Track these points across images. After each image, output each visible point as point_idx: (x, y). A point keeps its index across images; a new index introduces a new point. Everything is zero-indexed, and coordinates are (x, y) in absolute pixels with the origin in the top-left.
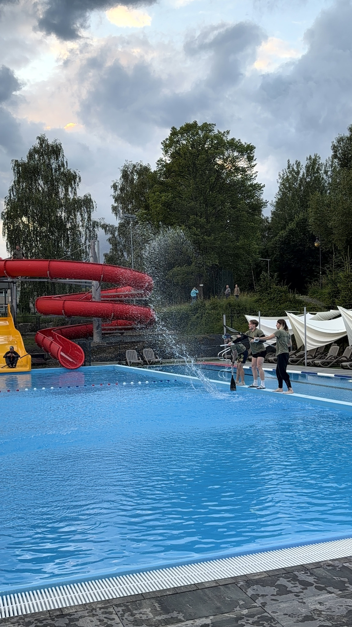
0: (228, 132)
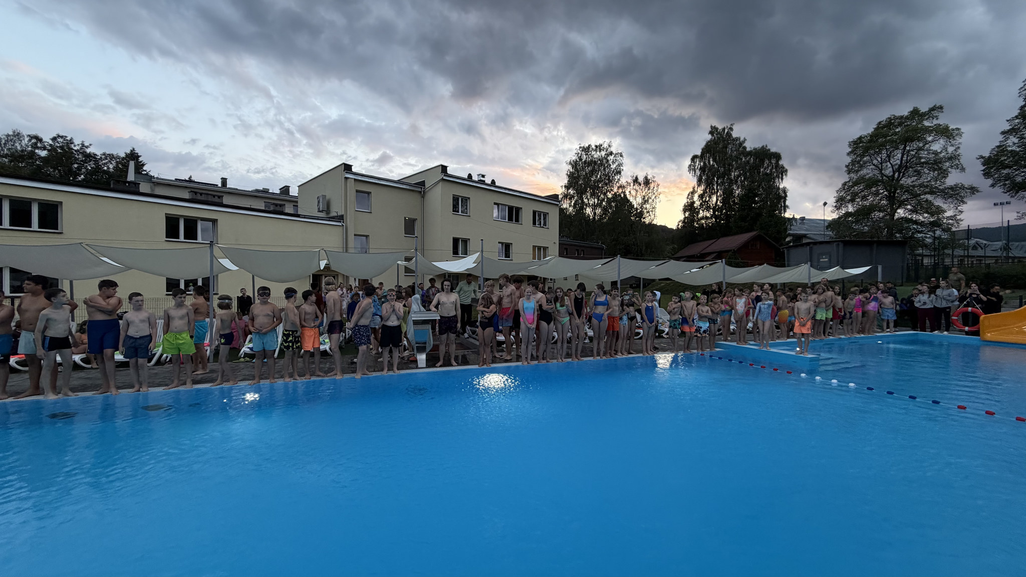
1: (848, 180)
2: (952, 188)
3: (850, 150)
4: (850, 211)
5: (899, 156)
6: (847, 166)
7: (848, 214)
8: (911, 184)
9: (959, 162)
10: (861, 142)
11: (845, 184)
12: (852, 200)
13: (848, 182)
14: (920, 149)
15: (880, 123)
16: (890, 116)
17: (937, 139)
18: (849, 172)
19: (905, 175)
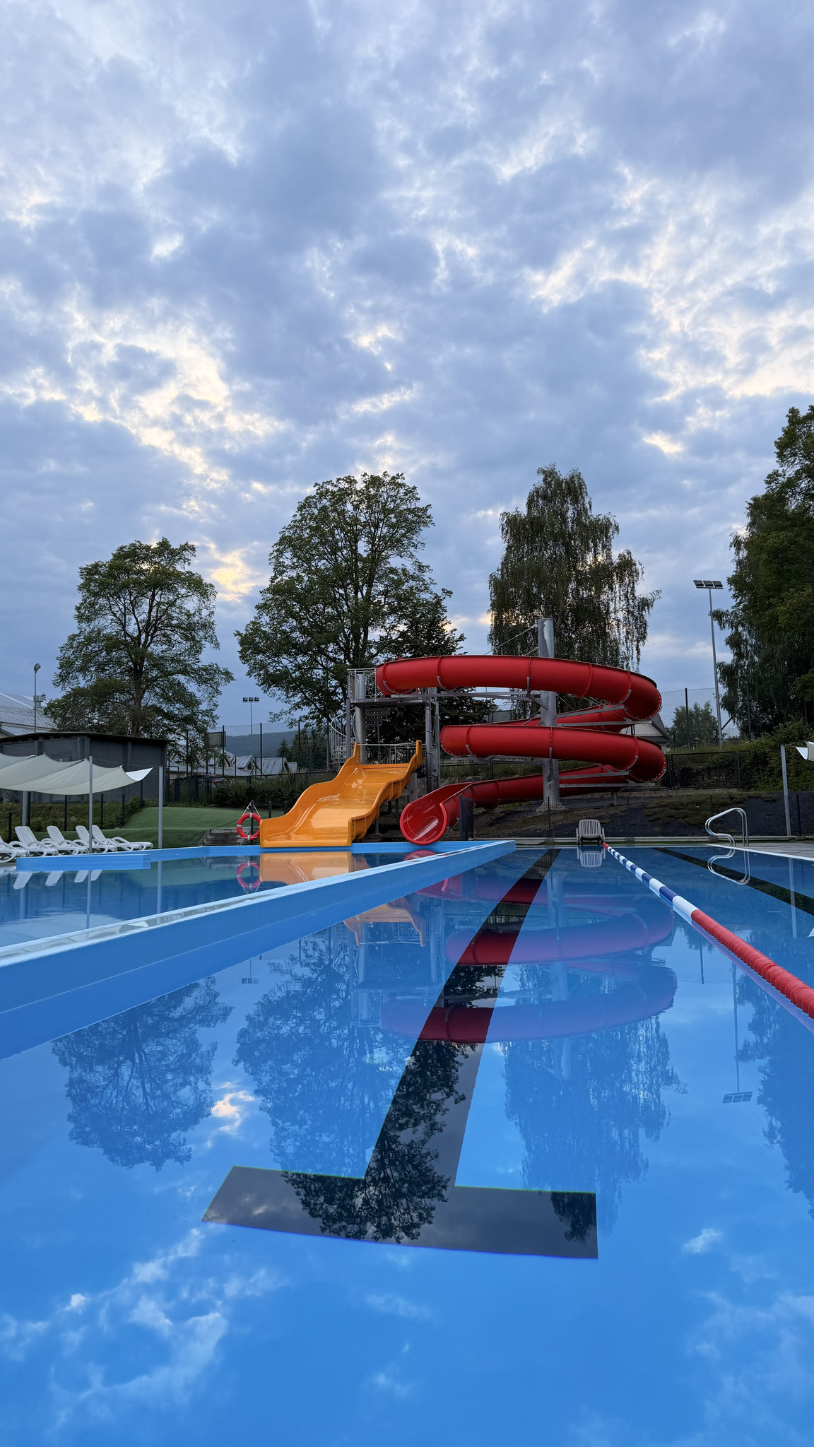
1: (77, 632)
2: (205, 669)
3: (82, 581)
4: (81, 686)
5: (146, 608)
6: (78, 609)
7: (78, 693)
8: (161, 655)
9: (214, 633)
10: (97, 573)
11: (72, 638)
12: (83, 669)
13: (77, 635)
14: (172, 604)
15: (122, 548)
16: (134, 542)
17: (190, 594)
18: (80, 618)
19: (154, 639)
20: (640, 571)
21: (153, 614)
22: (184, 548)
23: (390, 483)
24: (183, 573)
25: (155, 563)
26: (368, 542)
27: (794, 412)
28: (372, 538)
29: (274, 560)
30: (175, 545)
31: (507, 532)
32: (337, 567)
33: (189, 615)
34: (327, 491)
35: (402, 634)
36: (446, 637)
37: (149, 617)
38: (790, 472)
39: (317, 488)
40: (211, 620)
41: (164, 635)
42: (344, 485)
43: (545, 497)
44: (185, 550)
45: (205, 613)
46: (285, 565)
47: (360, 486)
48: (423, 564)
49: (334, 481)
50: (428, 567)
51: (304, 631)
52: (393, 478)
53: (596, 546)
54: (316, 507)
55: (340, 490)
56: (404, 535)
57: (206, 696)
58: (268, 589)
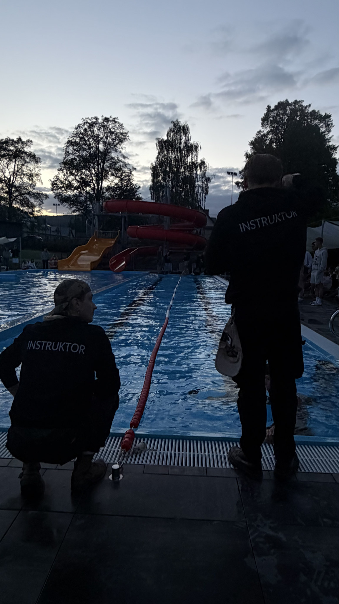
0: (310, 105)
2: (37, 193)
5: (13, 166)
8: (19, 186)
9: (40, 178)
14: (23, 165)
17: (31, 161)
19: (16, 180)
20: (208, 167)
21: (16, 169)
22: (28, 141)
23: (113, 121)
24: (27, 152)
25: (16, 147)
26: (103, 146)
27: (269, 107)
28: (105, 144)
29: (65, 150)
30: (24, 139)
31: (158, 146)
32: (91, 155)
33: (30, 170)
34: (87, 122)
35: (117, 184)
36: (133, 187)
37: (14, 170)
38: (266, 131)
39: (83, 120)
40: (40, 173)
41: (21, 178)
42: (94, 120)
43: (173, 131)
44: (28, 142)
45: (37, 169)
46: (69, 152)
47: (100, 121)
48: (125, 156)
49: (90, 118)
50: (127, 157)
51: (77, 181)
52: (114, 119)
53: (192, 154)
54: (82, 129)
55: (92, 122)
56: (118, 143)
57: (38, 204)
58: (62, 163)
